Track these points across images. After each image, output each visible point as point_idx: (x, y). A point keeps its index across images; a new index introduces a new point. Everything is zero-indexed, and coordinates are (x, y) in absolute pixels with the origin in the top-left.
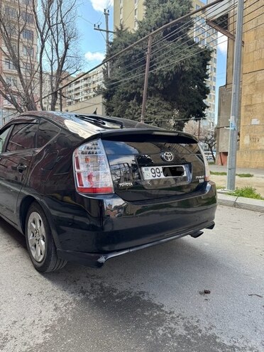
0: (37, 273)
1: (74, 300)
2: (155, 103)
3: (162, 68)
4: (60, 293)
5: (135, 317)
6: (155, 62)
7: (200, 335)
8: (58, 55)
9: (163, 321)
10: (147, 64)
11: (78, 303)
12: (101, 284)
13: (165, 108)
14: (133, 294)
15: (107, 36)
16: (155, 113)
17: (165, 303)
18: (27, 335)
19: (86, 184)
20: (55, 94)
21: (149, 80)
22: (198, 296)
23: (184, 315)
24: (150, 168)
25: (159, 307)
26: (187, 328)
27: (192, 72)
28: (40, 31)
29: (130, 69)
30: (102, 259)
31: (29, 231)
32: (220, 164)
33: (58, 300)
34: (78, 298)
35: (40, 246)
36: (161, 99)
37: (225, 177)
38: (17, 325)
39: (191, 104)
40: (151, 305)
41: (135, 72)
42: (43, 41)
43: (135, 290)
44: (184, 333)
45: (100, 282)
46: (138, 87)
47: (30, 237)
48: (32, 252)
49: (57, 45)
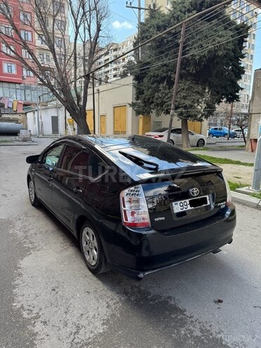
0: (90, 273)
1: (120, 300)
2: (186, 87)
3: (195, 52)
4: (110, 293)
5: (164, 318)
6: (188, 45)
7: (211, 337)
8: (90, 35)
9: (185, 323)
10: (180, 48)
11: (123, 303)
12: (138, 287)
13: (196, 92)
14: (163, 298)
15: (139, 13)
16: (185, 98)
17: (187, 308)
18: (92, 325)
19: (130, 219)
20: (87, 76)
21: (182, 63)
22: (213, 304)
23: (201, 320)
24: (179, 202)
25: (182, 312)
26: (202, 331)
27: (226, 56)
28: (74, 18)
29: (162, 52)
30: (141, 275)
31: (83, 240)
32: (250, 150)
33: (109, 299)
34: (122, 299)
35: (93, 253)
36: (192, 83)
37: (252, 169)
38: (84, 317)
39: (225, 87)
40: (176, 309)
41: (166, 56)
42: (77, 28)
43: (165, 295)
44: (200, 334)
45: (137, 285)
46: (169, 70)
47: (84, 245)
48: (86, 256)
49: (89, 26)
